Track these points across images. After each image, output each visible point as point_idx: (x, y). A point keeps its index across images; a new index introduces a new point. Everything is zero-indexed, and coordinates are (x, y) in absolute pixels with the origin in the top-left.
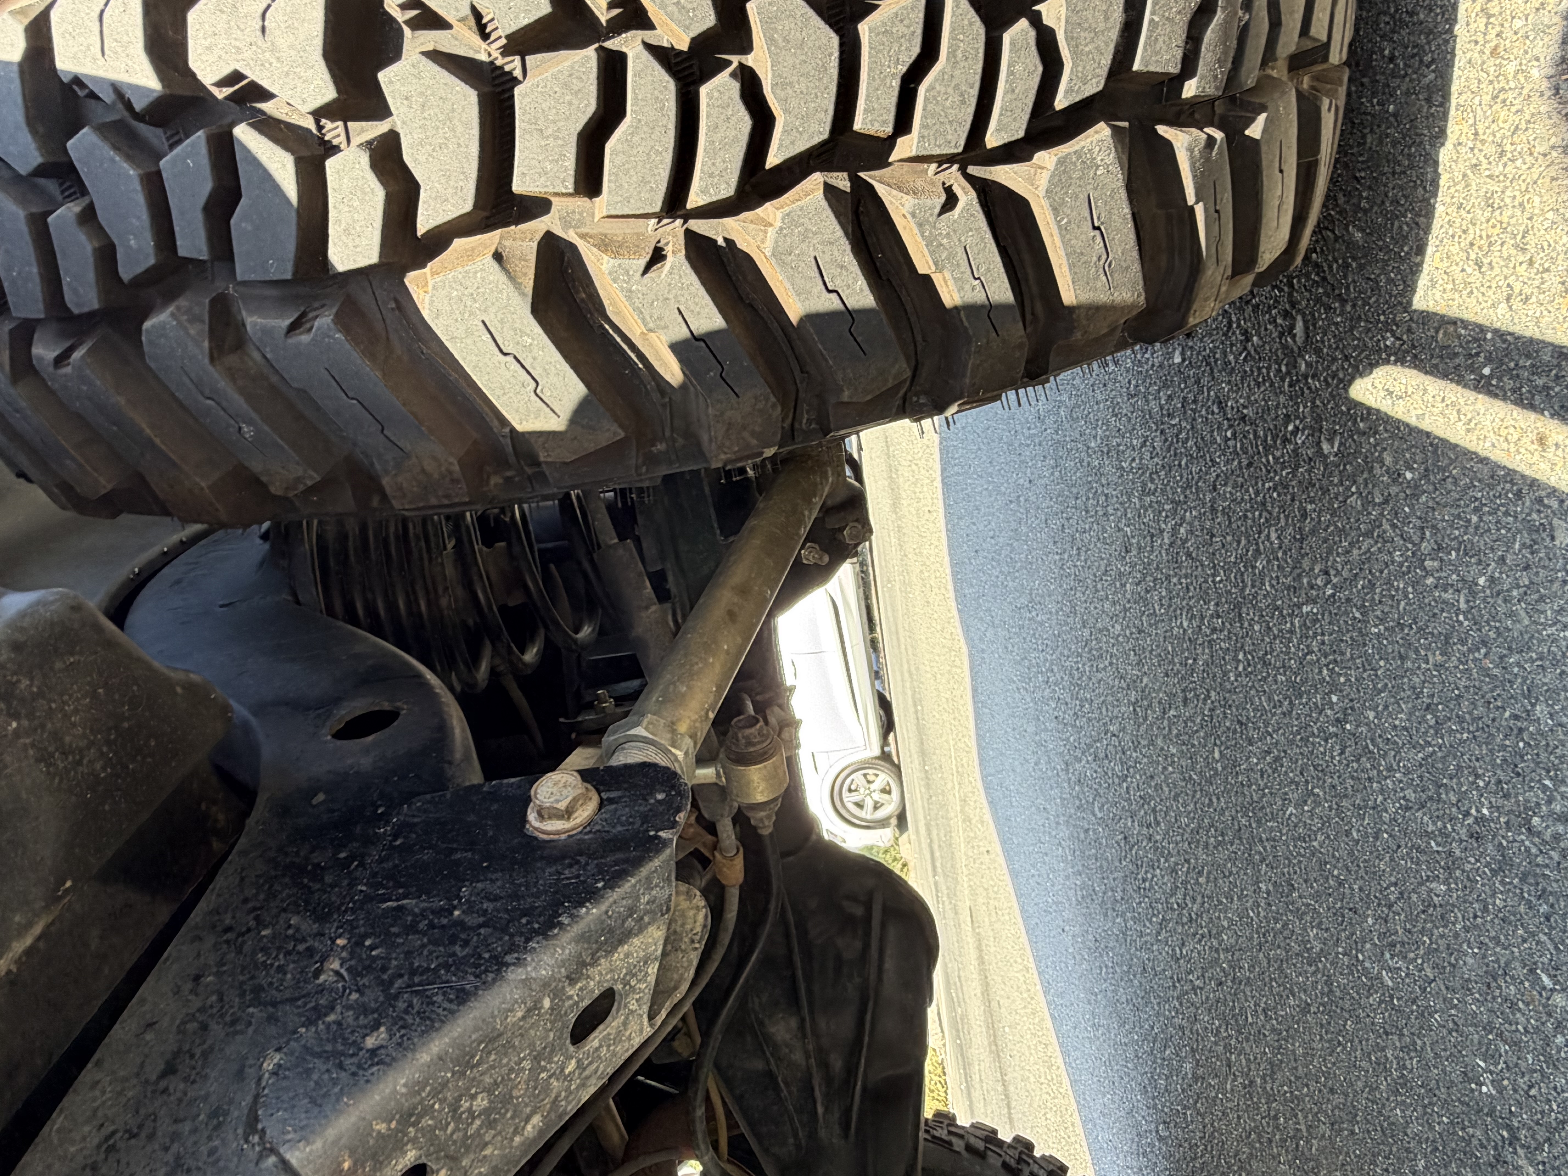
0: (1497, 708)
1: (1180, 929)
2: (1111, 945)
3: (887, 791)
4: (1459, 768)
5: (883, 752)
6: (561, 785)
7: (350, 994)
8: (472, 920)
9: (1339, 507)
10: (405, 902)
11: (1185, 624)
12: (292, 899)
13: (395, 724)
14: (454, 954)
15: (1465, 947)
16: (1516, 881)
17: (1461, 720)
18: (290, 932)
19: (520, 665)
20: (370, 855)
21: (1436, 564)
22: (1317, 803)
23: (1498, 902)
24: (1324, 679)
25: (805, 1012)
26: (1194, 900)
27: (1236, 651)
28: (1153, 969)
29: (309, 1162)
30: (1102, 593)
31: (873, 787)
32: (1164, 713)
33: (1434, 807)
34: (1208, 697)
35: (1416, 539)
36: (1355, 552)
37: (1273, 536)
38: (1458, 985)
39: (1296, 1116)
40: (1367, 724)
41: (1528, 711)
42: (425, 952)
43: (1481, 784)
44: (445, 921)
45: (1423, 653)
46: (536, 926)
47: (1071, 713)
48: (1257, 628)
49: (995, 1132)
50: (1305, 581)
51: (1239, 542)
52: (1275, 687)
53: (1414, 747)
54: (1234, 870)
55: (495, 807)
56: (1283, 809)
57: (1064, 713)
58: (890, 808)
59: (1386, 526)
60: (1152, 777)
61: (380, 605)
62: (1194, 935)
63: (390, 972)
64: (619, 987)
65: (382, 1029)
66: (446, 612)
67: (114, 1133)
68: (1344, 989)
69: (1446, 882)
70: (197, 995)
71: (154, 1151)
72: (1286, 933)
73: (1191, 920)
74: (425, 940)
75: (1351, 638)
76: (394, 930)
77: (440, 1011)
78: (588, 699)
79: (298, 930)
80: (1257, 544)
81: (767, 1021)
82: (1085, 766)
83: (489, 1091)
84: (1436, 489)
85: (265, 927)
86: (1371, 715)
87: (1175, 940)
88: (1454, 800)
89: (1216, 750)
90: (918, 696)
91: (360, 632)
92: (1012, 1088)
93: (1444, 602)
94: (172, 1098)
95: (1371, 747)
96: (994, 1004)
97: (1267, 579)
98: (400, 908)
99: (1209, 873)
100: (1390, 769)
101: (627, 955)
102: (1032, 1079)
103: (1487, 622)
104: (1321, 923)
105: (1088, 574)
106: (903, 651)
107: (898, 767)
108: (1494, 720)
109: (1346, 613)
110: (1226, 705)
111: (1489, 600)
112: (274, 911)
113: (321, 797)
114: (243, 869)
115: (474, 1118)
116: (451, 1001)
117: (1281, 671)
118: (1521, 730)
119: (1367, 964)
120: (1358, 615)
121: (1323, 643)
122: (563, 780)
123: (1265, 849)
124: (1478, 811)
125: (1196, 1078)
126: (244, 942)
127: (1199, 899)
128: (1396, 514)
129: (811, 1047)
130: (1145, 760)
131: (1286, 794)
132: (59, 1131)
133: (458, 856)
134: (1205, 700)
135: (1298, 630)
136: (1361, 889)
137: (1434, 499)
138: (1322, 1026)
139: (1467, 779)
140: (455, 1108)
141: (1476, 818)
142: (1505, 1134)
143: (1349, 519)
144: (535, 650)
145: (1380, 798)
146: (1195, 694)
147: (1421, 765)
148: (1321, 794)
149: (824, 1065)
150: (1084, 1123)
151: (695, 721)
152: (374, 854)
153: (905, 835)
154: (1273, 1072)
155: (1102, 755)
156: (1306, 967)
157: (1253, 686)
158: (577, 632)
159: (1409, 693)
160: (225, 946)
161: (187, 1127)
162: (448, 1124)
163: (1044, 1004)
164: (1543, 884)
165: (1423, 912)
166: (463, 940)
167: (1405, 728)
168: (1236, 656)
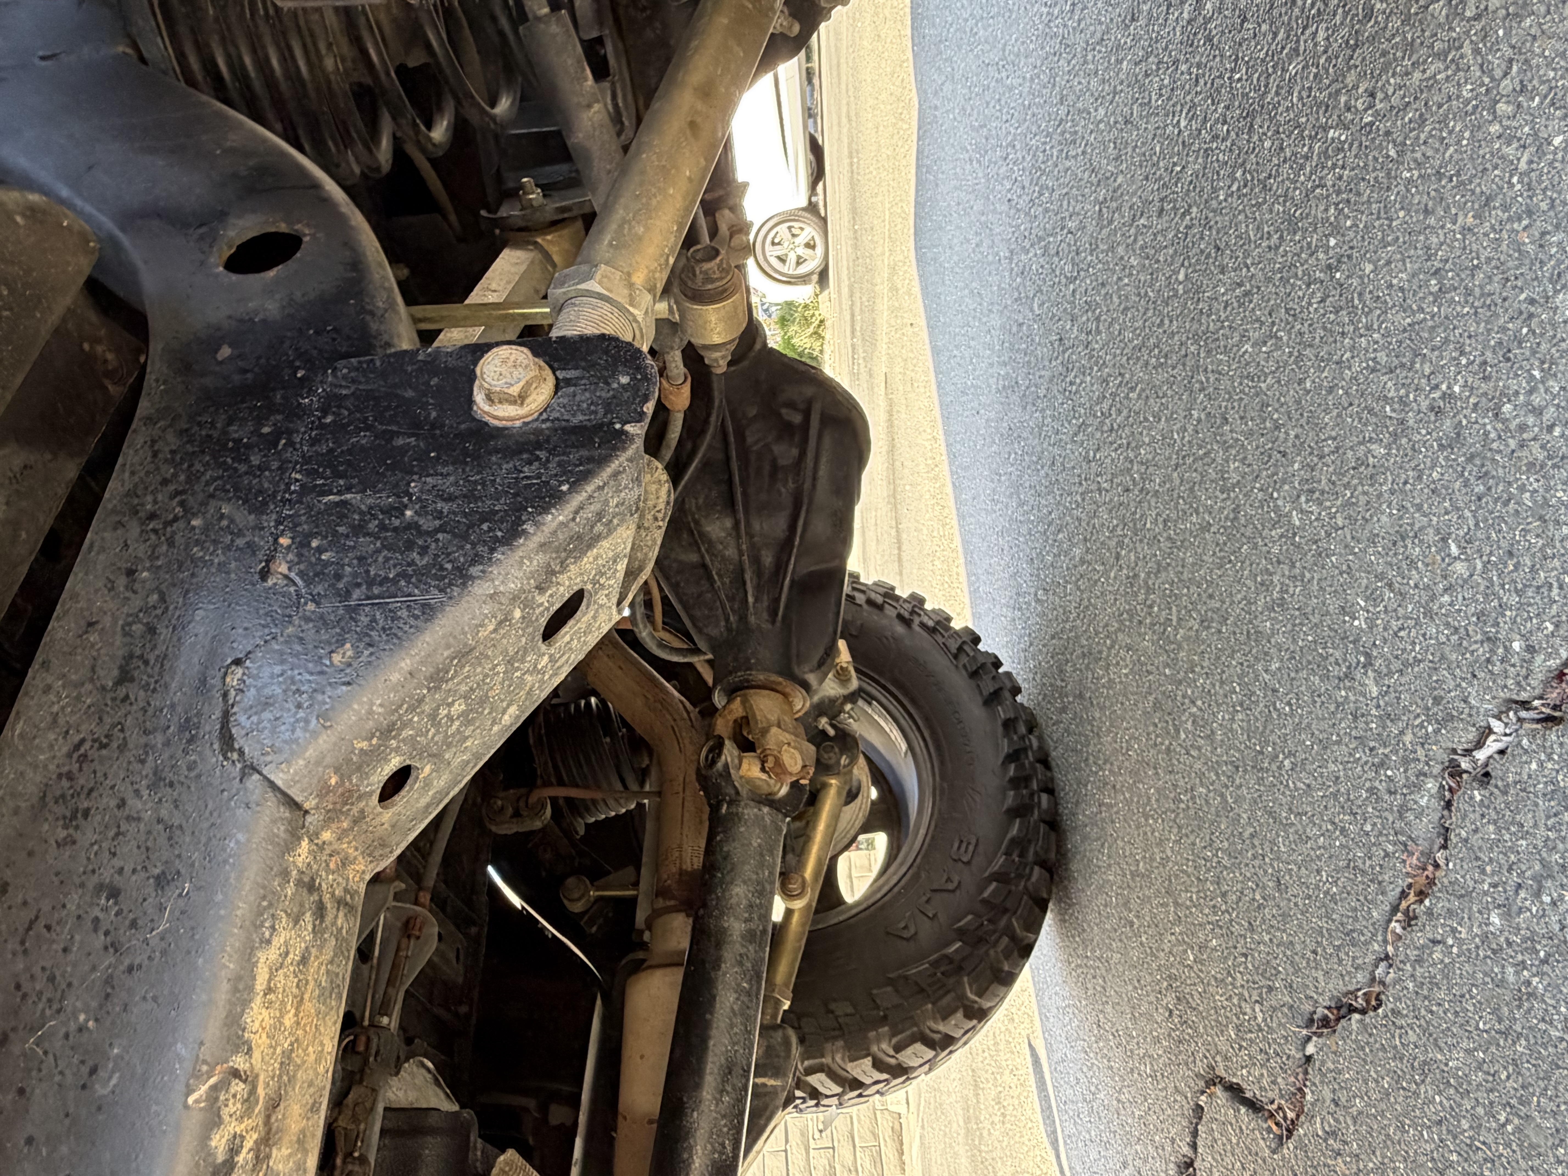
0: (1514, 288)
1: (1098, 435)
2: (1025, 435)
3: (810, 246)
4: (1446, 341)
5: (810, 203)
6: (510, 364)
7: (306, 604)
8: (427, 523)
9: (1417, 14)
10: (349, 496)
11: (1183, 124)
12: (220, 482)
13: (298, 255)
14: (412, 563)
15: (1384, 506)
16: (1461, 459)
17: (1469, 292)
18: (225, 523)
19: (430, 146)
20: (298, 432)
21: (1510, 109)
22: (1278, 348)
23: (1435, 474)
24: (1328, 219)
25: (741, 515)
26: (1119, 412)
27: (1234, 167)
28: (1063, 464)
29: (295, 782)
30: (1091, 66)
31: (797, 240)
32: (1133, 220)
33: (1404, 374)
34: (1188, 212)
35: (1498, 73)
36: (1417, 75)
37: (1321, 35)
38: (1364, 538)
39: (1170, 609)
40: (1361, 277)
41: (1548, 298)
42: (380, 559)
43: (1464, 362)
44: (396, 522)
45: (1454, 211)
46: (499, 534)
47: (1027, 199)
48: (1267, 144)
49: (893, 589)
50: (1343, 99)
51: (1275, 35)
52: (1267, 216)
53: (1405, 311)
54: (1169, 392)
55: (434, 381)
56: (1238, 345)
57: (1020, 197)
58: (812, 264)
59: (1467, 49)
60: (1103, 285)
61: (248, 60)
62: (1111, 443)
63: (345, 580)
64: (589, 587)
65: (348, 646)
66: (332, 77)
67: (83, 741)
68: (1250, 519)
69: (1388, 447)
70: (135, 592)
71: (129, 762)
72: (1206, 460)
73: (1112, 430)
74: (378, 544)
75: (1376, 178)
76: (341, 529)
77: (406, 628)
78: (511, 185)
79: (232, 521)
80: (1298, 41)
81: (703, 521)
82: (1033, 260)
83: (466, 697)
84: (1549, 12)
85: (194, 515)
86: (1369, 268)
87: (1092, 444)
88: (1427, 371)
89: (1183, 271)
90: (854, 146)
91: (232, 112)
92: (904, 536)
93: (1502, 157)
94: (135, 707)
95: (1356, 302)
96: (898, 464)
97: (1297, 89)
98: (345, 503)
99: (1143, 390)
100: (1368, 328)
101: (596, 558)
102: (925, 532)
103: (1544, 191)
104: (1245, 458)
105: (1080, 40)
106: (844, 91)
107: (824, 220)
108: (1505, 300)
109: (1380, 147)
110: (1207, 225)
111: (1557, 164)
112: (201, 497)
113: (225, 352)
114: (154, 442)
115: (452, 721)
116: (416, 617)
117: (1281, 200)
118: (1531, 316)
119: (1280, 503)
120: (1392, 153)
121: (1340, 178)
122: (512, 358)
123: (1208, 379)
124: (1449, 388)
125: (1082, 561)
126: (174, 533)
127: (1125, 412)
128: (1485, 36)
129: (744, 547)
130: (1100, 266)
131: (1246, 330)
132: (22, 736)
133: (400, 442)
134: (1184, 215)
135: (1315, 158)
136: (1297, 436)
137: (1540, 24)
138: (1218, 544)
139: (1450, 352)
140: (433, 716)
141: (1444, 394)
142: (1362, 659)
143: (1423, 31)
144: (445, 123)
145: (1348, 355)
146: (1174, 207)
147: (1405, 330)
148: (1285, 338)
149: (756, 560)
150: (969, 575)
151: (654, 272)
152: (302, 434)
153: (826, 292)
154: (1159, 571)
155: (1053, 252)
156: (1218, 493)
157: (1244, 211)
158: (493, 105)
159: (1420, 252)
160: (153, 537)
161: (158, 739)
162: (428, 731)
163: (947, 473)
164: (1489, 466)
165: (1354, 468)
166: (421, 547)
167: (1402, 289)
168: (1234, 172)
